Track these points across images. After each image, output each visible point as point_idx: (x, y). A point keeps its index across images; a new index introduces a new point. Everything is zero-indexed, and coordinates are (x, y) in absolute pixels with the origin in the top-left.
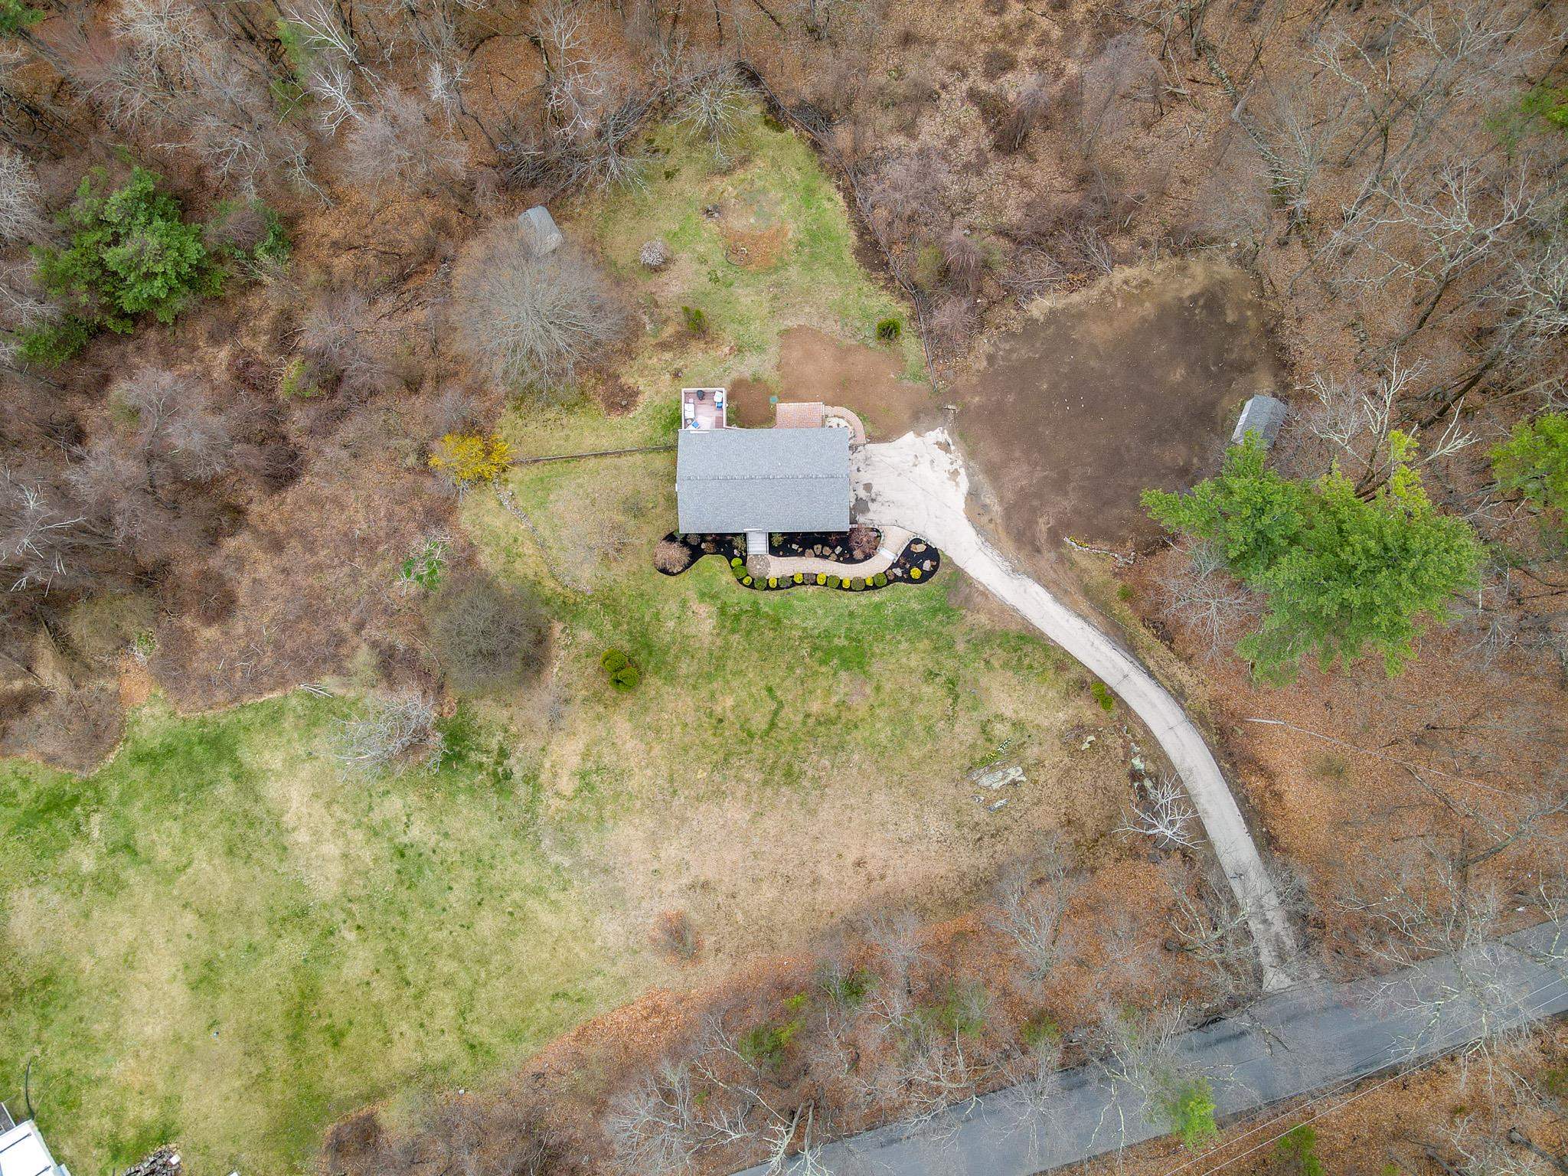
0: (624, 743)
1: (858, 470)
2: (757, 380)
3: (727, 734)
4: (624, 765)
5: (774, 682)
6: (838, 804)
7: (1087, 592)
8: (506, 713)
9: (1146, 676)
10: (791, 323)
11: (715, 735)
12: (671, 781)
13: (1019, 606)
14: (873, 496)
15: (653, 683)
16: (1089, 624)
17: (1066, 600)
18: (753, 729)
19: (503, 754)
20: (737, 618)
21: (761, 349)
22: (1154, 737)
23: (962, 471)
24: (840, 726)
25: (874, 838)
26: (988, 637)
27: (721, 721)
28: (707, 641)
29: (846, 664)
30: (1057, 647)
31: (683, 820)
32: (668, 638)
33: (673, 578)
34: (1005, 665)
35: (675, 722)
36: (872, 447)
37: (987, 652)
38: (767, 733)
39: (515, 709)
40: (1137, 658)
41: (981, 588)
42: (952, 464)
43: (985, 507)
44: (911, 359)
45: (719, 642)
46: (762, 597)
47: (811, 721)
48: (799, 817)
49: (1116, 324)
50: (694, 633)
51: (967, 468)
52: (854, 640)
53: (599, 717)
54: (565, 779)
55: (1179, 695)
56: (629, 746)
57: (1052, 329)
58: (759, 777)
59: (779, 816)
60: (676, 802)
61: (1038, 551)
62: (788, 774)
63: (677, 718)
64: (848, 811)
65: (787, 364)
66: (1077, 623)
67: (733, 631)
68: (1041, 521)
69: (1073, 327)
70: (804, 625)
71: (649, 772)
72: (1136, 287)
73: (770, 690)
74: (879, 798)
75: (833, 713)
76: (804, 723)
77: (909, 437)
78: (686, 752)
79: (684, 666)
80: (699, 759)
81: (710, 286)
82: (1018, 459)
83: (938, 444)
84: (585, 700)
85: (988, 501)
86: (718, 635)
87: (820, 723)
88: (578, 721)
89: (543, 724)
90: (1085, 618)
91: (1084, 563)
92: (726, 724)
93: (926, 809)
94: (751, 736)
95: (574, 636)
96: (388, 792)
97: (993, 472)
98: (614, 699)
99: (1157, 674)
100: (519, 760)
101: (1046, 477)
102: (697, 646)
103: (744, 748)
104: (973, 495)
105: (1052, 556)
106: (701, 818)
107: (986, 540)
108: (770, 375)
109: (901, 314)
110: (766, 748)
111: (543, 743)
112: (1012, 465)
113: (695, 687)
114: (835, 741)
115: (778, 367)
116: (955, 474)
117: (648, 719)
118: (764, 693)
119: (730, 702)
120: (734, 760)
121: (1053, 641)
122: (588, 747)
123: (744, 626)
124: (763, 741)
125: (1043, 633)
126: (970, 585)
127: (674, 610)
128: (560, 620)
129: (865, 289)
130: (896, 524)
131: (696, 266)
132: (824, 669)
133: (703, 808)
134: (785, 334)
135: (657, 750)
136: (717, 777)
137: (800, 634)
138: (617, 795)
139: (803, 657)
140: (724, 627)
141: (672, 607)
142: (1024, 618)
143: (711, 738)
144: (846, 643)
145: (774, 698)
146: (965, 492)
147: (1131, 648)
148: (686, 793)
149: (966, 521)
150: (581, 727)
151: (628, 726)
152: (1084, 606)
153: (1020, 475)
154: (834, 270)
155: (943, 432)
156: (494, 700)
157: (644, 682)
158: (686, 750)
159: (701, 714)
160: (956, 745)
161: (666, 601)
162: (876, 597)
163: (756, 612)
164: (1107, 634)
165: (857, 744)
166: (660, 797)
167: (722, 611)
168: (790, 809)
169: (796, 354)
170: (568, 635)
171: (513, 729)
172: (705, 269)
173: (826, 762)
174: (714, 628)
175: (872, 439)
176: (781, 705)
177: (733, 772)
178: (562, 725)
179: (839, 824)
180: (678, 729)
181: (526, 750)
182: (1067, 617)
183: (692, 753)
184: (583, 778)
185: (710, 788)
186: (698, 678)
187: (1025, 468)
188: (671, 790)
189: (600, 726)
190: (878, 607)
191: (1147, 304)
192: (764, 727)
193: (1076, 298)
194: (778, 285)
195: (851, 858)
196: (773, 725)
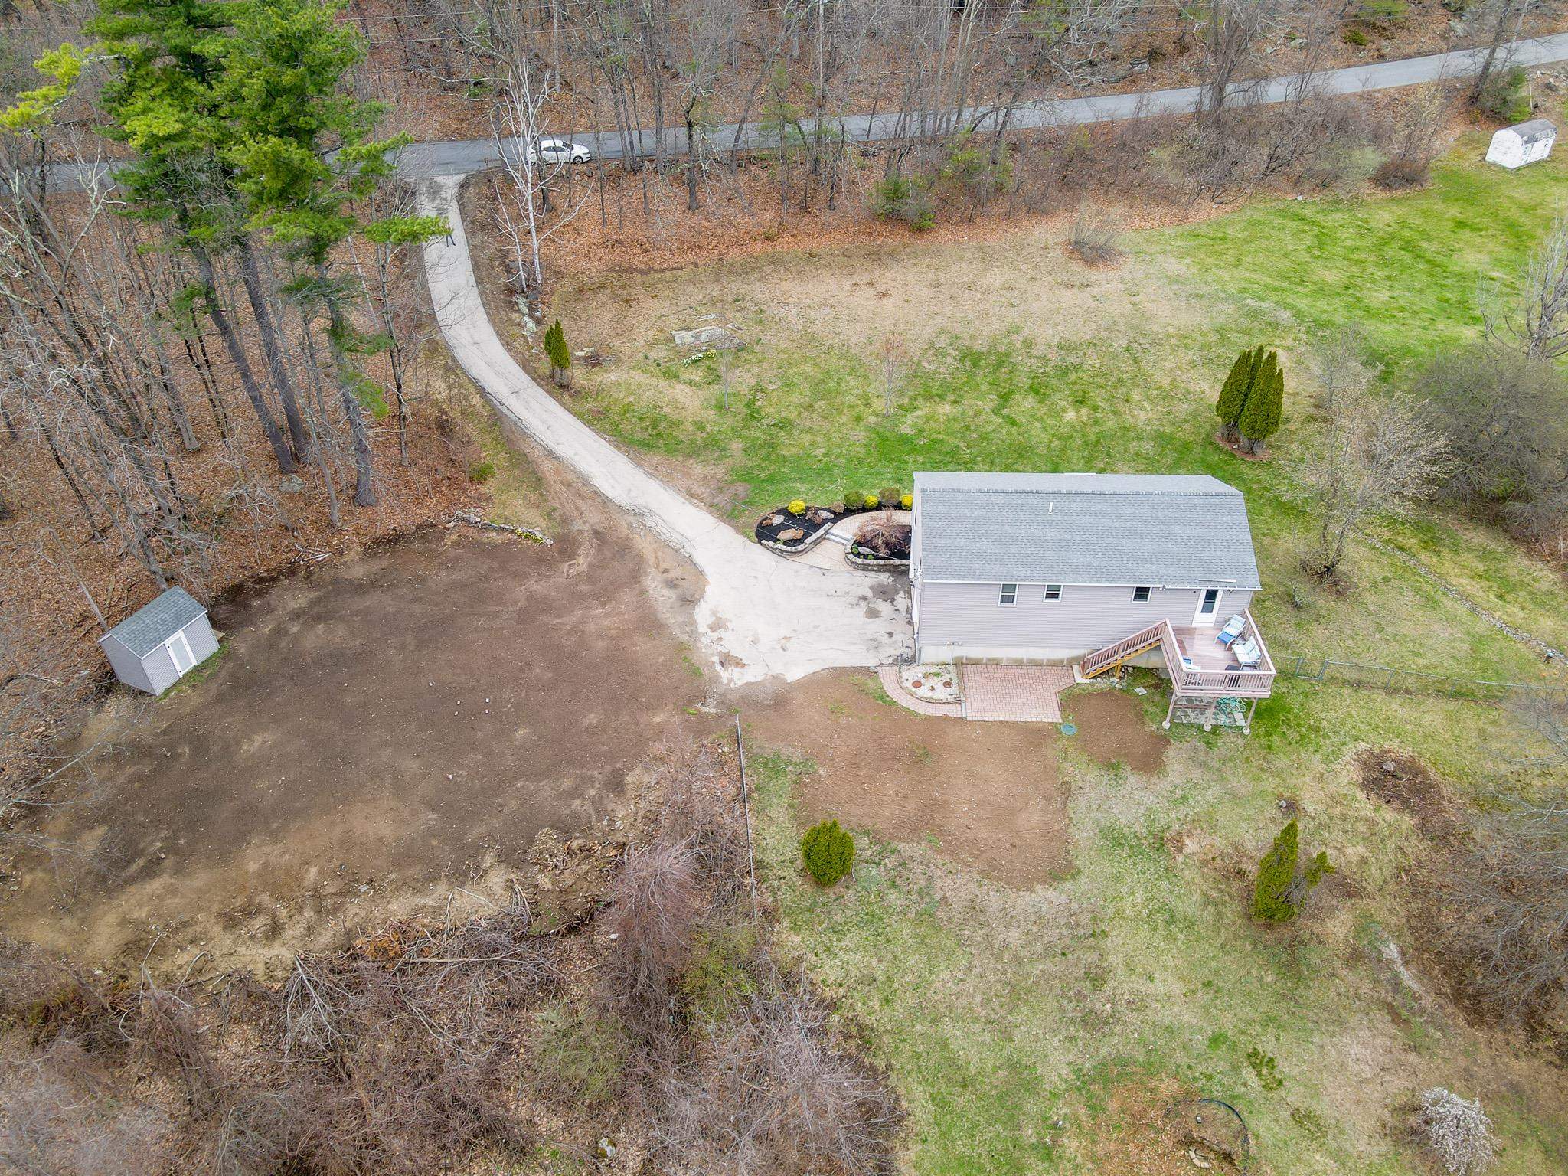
1: (891, 634)
2: (1111, 766)
3: (1068, 392)
5: (1009, 430)
7: (538, 482)
9: (488, 389)
10: (1047, 897)
11: (1085, 392)
12: (1135, 358)
13: (643, 478)
14: (863, 604)
16: (546, 448)
17: (571, 477)
18: (1031, 395)
21: (1113, 838)
22: (501, 339)
23: (702, 628)
25: (865, 311)
26: (695, 451)
27: (1079, 402)
30: (601, 432)
34: (676, 424)
36: (870, 662)
37: (699, 437)
40: (493, 407)
41: (695, 501)
42: (720, 639)
43: (670, 585)
44: (779, 812)
47: (951, 398)
49: (339, 830)
51: (693, 632)
55: (453, 369)
57: (473, 834)
58: (1016, 359)
61: (596, 533)
62: (978, 360)
65: (1049, 799)
66: (564, 450)
68: (583, 568)
69: (431, 833)
72: (260, 910)
73: (1014, 424)
74: (858, 338)
75: (921, 403)
76: (960, 397)
77: (794, 674)
80: (1102, 375)
81: (1268, 1046)
82: (600, 637)
83: (739, 664)
85: (666, 592)
87: (939, 396)
90: (551, 454)
91: (532, 515)
92: (1071, 400)
93: (800, 327)
97: (650, 624)
99: (472, 389)
101: (558, 616)
104: (691, 599)
105: (577, 525)
107: (678, 550)
108: (1082, 773)
109: (795, 928)
110: (1011, 380)
112: (613, 632)
113: (1125, 429)
115: (1067, 791)
116: (717, 627)
118: (1022, 422)
119: (1070, 416)
121: (605, 439)
124: (1016, 385)
125: (616, 447)
129: (875, 1002)
130: (824, 572)
131: (1322, 1107)
132: (937, 436)
134: (1061, 871)
142: (640, 466)
143: (1089, 390)
145: (1008, 417)
146: (702, 603)
147: (497, 420)
148: (1111, 349)
152: (546, 467)
154: (952, 1062)
155: (731, 680)
159: (1109, 408)
160: (755, 370)
164: (526, 435)
166: (1146, 347)
169: (1033, 818)
172: (1294, 1096)
173: (929, 367)
175: (871, 673)
176: (996, 412)
177: (1053, 364)
182: (576, 458)
185: (1080, 352)
186: (1122, 436)
187: (591, 627)
188: (1133, 352)
191: (253, 866)
192: (1016, 396)
193: (399, 907)
194: (1095, 1023)
195: (894, 300)
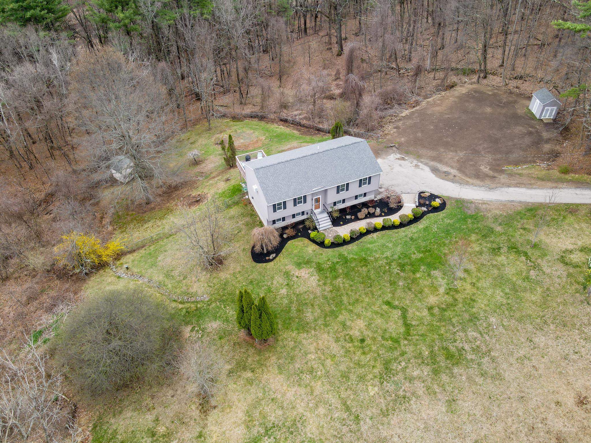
0: (284, 395)
3: (374, 348)
4: (292, 414)
5: (388, 297)
6: (512, 360)
8: (150, 417)
11: (364, 353)
12: (348, 409)
13: (511, 199)
15: (288, 337)
16: (561, 188)
18: (394, 335)
20: (333, 269)
23: (420, 164)
24: (460, 305)
25: (571, 373)
26: (510, 218)
27: (362, 341)
28: (318, 292)
29: (431, 266)
32: (286, 301)
34: (536, 225)
35: (323, 357)
37: (517, 224)
38: (408, 333)
39: (159, 410)
41: (480, 201)
42: (411, 163)
45: (328, 288)
46: (344, 250)
47: (436, 311)
48: (489, 387)
50: (305, 290)
51: (421, 162)
52: (426, 251)
53: (250, 382)
56: (290, 395)
58: (426, 370)
59: (471, 394)
60: (364, 428)
61: (495, 177)
62: (449, 356)
63: (323, 354)
64: (526, 362)
67: (336, 277)
70: (385, 256)
71: (322, 410)
73: (388, 303)
74: (540, 340)
75: (449, 299)
76: (432, 315)
78: (348, 378)
79: (308, 315)
80: (362, 378)
83: (397, 159)
84: (230, 373)
85: (445, 170)
86: (325, 284)
87: (444, 310)
88: (230, 394)
89: (194, 412)
90: (557, 188)
92: (368, 341)
94: (396, 341)
95: (203, 330)
97: (437, 159)
98: (258, 362)
101: (466, 153)
102: (312, 297)
103: (397, 353)
104: (435, 170)
105: (504, 176)
106: (399, 431)
107: (461, 184)
110: (416, 345)
111: (198, 429)
113: (326, 325)
114: (466, 316)
116: (417, 166)
117: (297, 366)
118: (385, 307)
119: (361, 324)
120: (394, 366)
122: (248, 413)
123: (341, 271)
124: (409, 340)
125: (540, 203)
126: (472, 202)
127: (281, 281)
128: (187, 323)
132: (418, 275)
133: (394, 420)
135: (318, 387)
136: (390, 387)
137: (385, 261)
139: (398, 273)
140: (326, 277)
141: (279, 280)
142: (520, 202)
143: (363, 357)
144: (421, 255)
145: (395, 307)
146: (429, 171)
148: (369, 413)
149: (442, 180)
150: (233, 397)
151: (281, 378)
153: (451, 156)
155: (396, 154)
156: (135, 410)
157: (280, 338)
158: (345, 376)
159: (342, 342)
160: (558, 280)
161: (272, 278)
162: (421, 225)
163: (346, 261)
165: (485, 311)
166: (345, 429)
167: (319, 269)
168: (476, 384)
170: (197, 331)
171: (161, 430)
173: (472, 334)
174: (319, 281)
176: (404, 311)
177: (401, 376)
178: (213, 404)
179: (529, 376)
180: (329, 362)
183: (353, 377)
185: (389, 398)
186: (325, 317)
188: (352, 417)
189: (253, 389)
190: (426, 229)
192: (402, 330)
193: (417, 108)
195: (570, 401)
196: (407, 326)
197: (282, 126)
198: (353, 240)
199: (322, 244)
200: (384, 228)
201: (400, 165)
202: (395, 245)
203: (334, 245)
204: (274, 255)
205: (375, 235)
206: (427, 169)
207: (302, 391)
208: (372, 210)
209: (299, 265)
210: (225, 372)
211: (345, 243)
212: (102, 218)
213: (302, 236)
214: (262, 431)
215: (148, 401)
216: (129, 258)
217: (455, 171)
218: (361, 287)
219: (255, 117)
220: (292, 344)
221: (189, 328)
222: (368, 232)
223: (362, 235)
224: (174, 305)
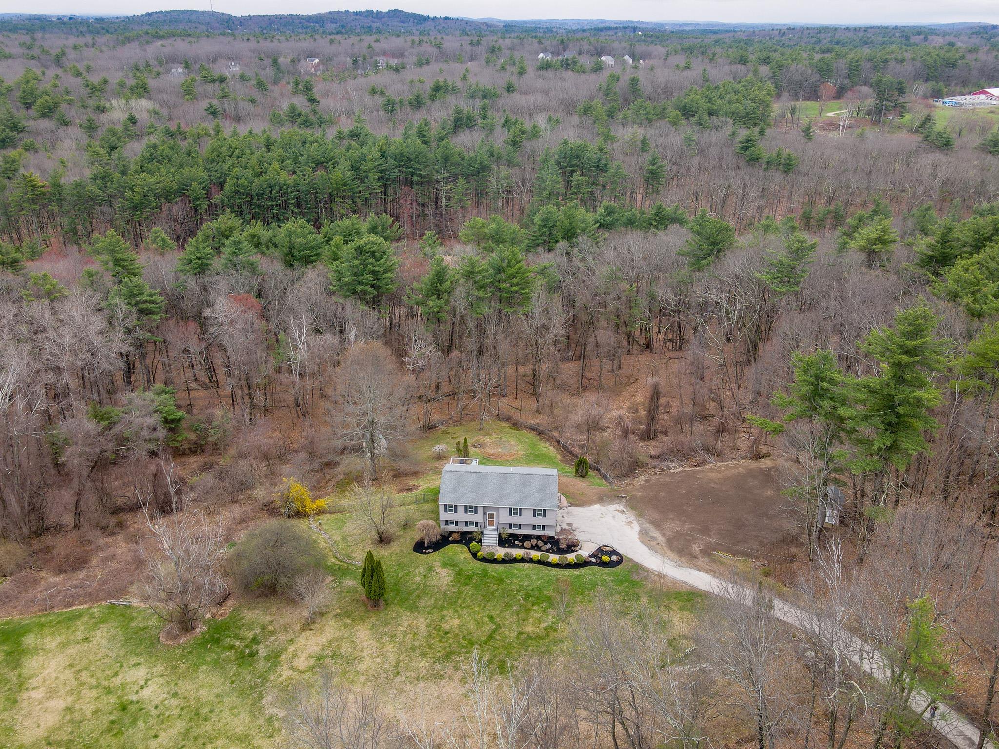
0: (362, 642)
1: (563, 517)
4: (357, 654)
8: (269, 618)
13: (687, 580)
14: (574, 528)
15: (395, 610)
19: (255, 641)
20: (469, 578)
23: (635, 522)
24: (547, 641)
26: (665, 594)
28: (444, 589)
29: (553, 605)
31: (401, 691)
32: (414, 586)
33: (425, 556)
34: (681, 607)
35: (408, 632)
36: (572, 508)
37: (666, 602)
38: (486, 642)
39: (277, 617)
41: (656, 573)
42: (627, 519)
43: (654, 538)
45: (453, 590)
46: (490, 567)
50: (434, 584)
51: (638, 521)
53: (346, 626)
54: (303, 659)
56: (366, 643)
60: (397, 680)
61: (695, 558)
63: (411, 630)
67: (466, 584)
68: (694, 546)
70: (521, 583)
71: (379, 660)
77: (597, 506)
78: (414, 650)
79: (423, 602)
82: (673, 519)
83: (618, 511)
84: (337, 615)
85: (655, 536)
86: (453, 586)
88: (327, 626)
89: (297, 627)
94: (472, 643)
95: (340, 583)
96: (139, 664)
97: (656, 523)
98: (361, 616)
100: (267, 646)
101: (693, 528)
102: (436, 590)
103: (464, 650)
104: (643, 533)
105: (706, 560)
106: (418, 691)
107: (655, 552)
110: (484, 651)
111: (292, 637)
112: (669, 521)
114: (544, 649)
117: (386, 630)
120: (454, 657)
122: (330, 642)
123: (474, 582)
126: (648, 571)
127: (422, 571)
128: (333, 575)
133: (422, 684)
135: (389, 647)
136: (438, 666)
137: (518, 588)
138: (346, 672)
139: (519, 600)
140: (459, 582)
141: (421, 569)
142: (691, 586)
146: (638, 531)
149: (640, 543)
150: (328, 629)
151: (368, 632)
153: (674, 525)
155: (620, 506)
156: (263, 611)
157: (389, 609)
161: (417, 567)
162: (576, 572)
163: (485, 574)
165: (562, 651)
167: (459, 574)
170: (336, 583)
171: (271, 628)
173: (535, 661)
174: (451, 582)
175: (572, 505)
177: (453, 664)
178: (312, 627)
180: (410, 636)
181: (275, 640)
183: (418, 651)
184: (319, 659)
187: (678, 523)
189: (344, 630)
190: (578, 577)
193: (696, 468)
196: (490, 637)
197: (552, 448)
198: (503, 561)
199: (474, 555)
200: (539, 562)
201: (614, 517)
202: (538, 579)
203: (484, 560)
204: (431, 550)
205: (527, 565)
206: (636, 528)
207: (375, 644)
208: (540, 543)
209: (445, 565)
210: (334, 613)
211: (495, 561)
212: (329, 480)
213: (465, 544)
214: (331, 654)
215: (274, 610)
216: (328, 516)
217: (663, 539)
218: (480, 598)
219: (533, 430)
220: (394, 615)
221: (331, 578)
222: (523, 560)
223: (515, 560)
224: (333, 560)
